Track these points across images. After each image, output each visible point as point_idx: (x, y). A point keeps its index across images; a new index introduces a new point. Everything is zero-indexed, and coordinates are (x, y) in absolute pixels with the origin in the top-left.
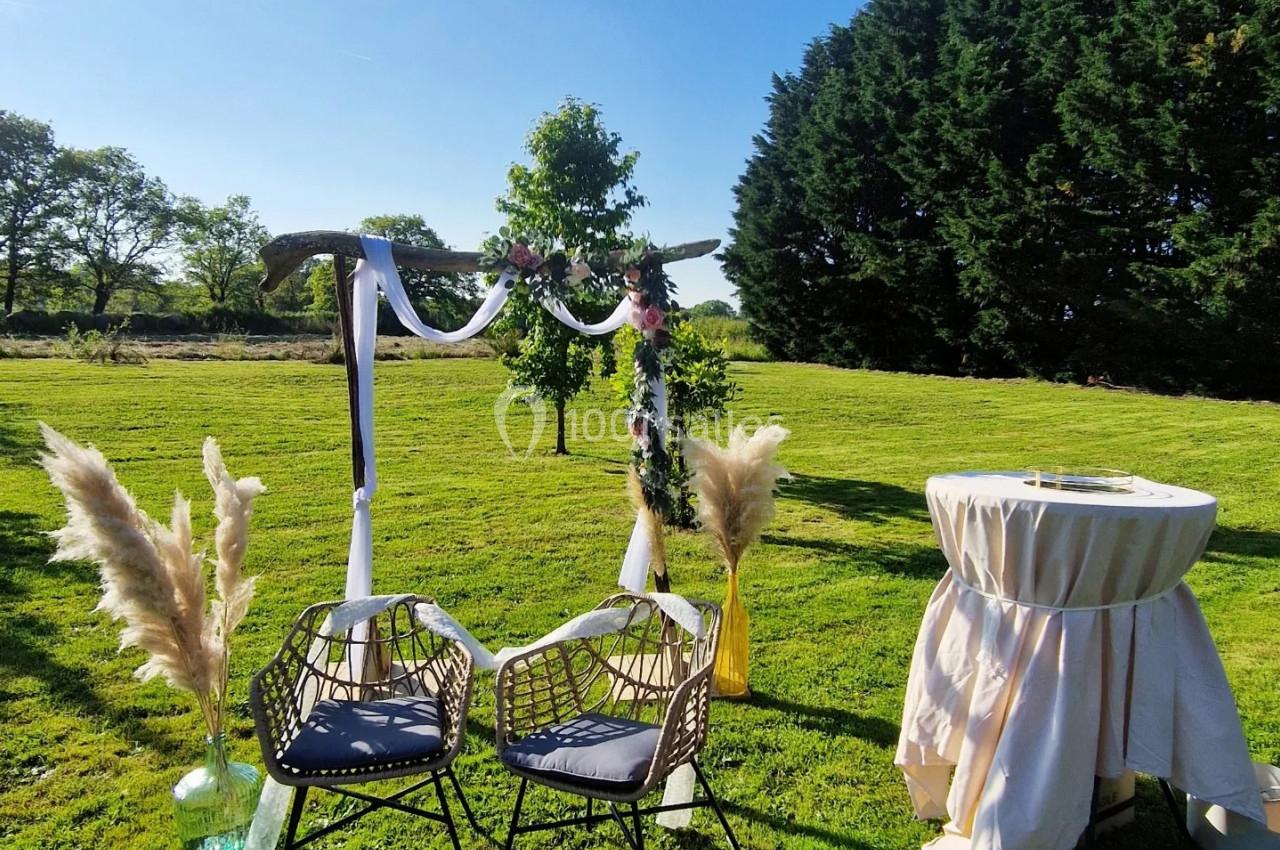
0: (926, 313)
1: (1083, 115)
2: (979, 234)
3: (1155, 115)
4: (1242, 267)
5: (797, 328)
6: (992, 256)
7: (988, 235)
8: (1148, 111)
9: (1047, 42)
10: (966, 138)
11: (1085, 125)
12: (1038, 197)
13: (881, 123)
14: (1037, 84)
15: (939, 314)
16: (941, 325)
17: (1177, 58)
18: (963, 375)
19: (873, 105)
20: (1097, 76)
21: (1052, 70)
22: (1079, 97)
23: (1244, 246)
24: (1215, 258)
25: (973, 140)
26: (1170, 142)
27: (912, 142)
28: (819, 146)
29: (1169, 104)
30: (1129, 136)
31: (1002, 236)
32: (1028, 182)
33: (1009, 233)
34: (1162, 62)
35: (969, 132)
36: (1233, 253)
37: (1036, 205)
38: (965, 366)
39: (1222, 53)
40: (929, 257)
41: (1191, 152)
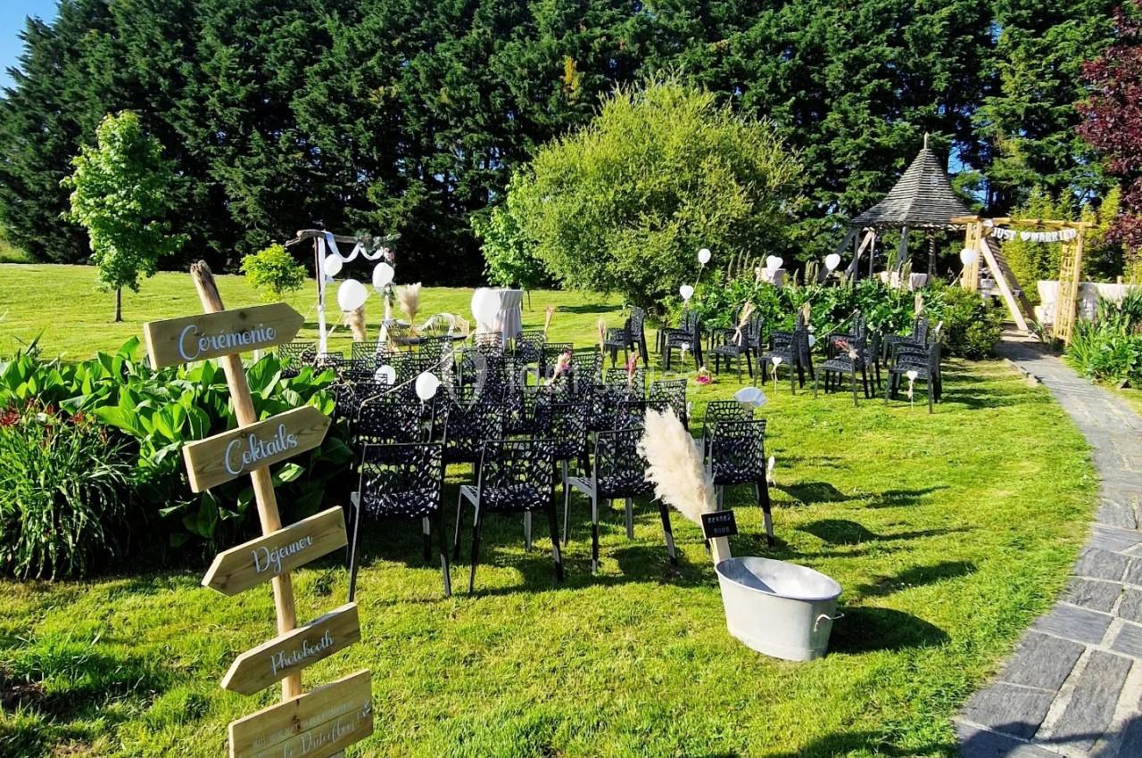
0: (198, 230)
1: (312, 115)
2: (249, 181)
3: (354, 124)
4: (404, 215)
5: (68, 235)
6: (261, 196)
7: (256, 183)
8: (350, 121)
9: (282, 61)
10: (231, 114)
11: (313, 121)
12: (287, 161)
13: (155, 87)
14: (275, 86)
15: (208, 231)
16: (211, 238)
17: (364, 94)
18: (226, 273)
19: (148, 72)
20: (318, 94)
21: (284, 79)
22: (309, 104)
23: (405, 204)
24: (392, 209)
25: (237, 116)
26: (363, 140)
27: (186, 107)
28: (97, 93)
29: (362, 119)
30: (340, 131)
31: (267, 184)
32: (280, 151)
33: (272, 182)
34: (355, 93)
35: (234, 109)
36: (400, 208)
37: (285, 165)
38: (229, 267)
39: (386, 97)
40: (200, 189)
41: (374, 148)
